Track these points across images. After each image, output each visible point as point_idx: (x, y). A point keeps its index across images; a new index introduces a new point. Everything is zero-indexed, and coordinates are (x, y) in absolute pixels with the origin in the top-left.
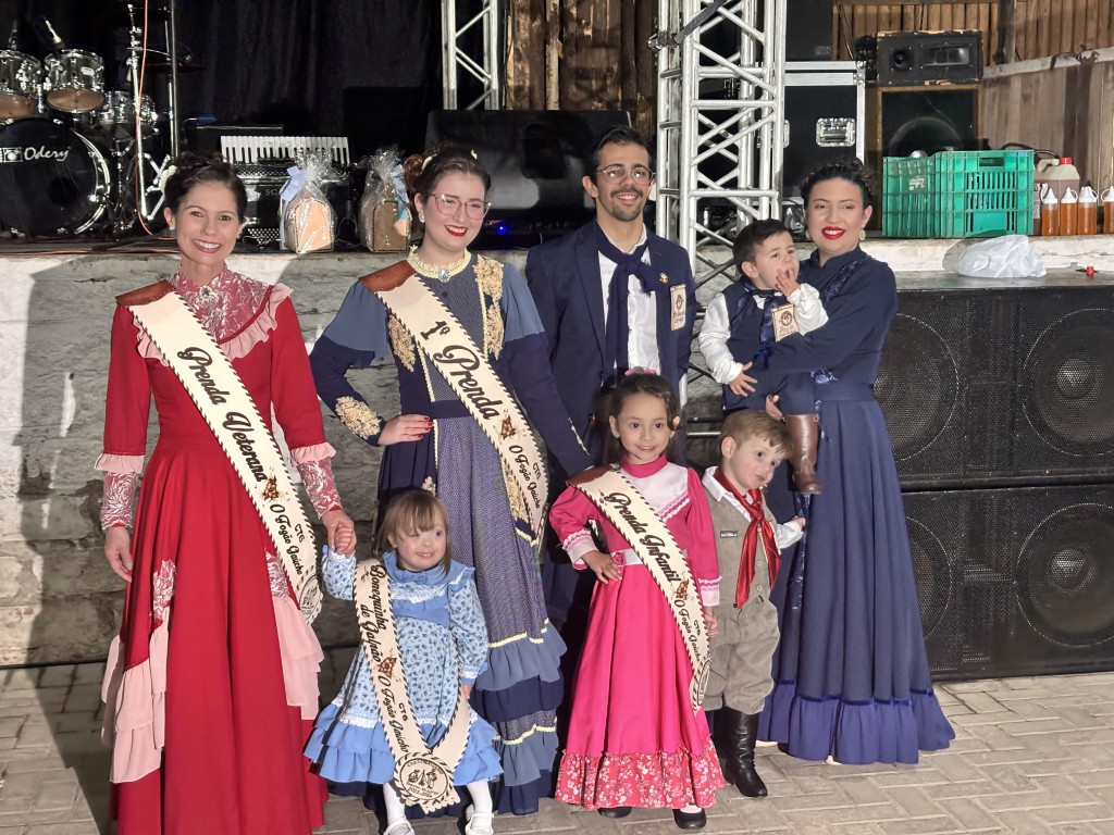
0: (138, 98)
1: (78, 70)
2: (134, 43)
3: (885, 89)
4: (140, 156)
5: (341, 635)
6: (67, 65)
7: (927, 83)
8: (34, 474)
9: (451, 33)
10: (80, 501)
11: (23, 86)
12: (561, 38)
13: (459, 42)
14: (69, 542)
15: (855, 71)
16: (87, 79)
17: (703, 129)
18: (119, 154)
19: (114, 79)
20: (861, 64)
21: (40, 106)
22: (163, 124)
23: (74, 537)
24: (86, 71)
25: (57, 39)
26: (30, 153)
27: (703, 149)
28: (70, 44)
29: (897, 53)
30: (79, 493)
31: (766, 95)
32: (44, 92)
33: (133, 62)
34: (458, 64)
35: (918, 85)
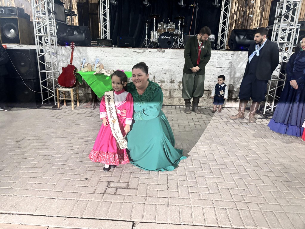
0: (179, 30)
2: (180, 22)
3: (302, 30)
4: (179, 38)
5: (211, 106)
6: (171, 25)
8: (172, 80)
9: (221, 21)
10: (178, 84)
11: (165, 28)
12: (235, 23)
13: (223, 23)
14: (176, 90)
16: (173, 27)
18: (175, 38)
19: (177, 27)
20: (300, 24)
21: (167, 31)
22: (181, 34)
23: (177, 89)
24: (173, 26)
25: (170, 21)
30: (178, 83)
32: (168, 29)
33: (179, 24)
34: (222, 27)
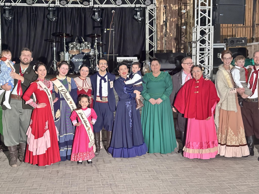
0: (96, 50)
1: (87, 45)
2: (96, 41)
3: (230, 47)
6: (85, 45)
7: (237, 46)
11: (78, 48)
15: (224, 45)
17: (200, 56)
18: (92, 60)
19: (93, 47)
20: (225, 44)
21: (81, 52)
25: (83, 40)
26: (80, 60)
27: (200, 59)
28: (85, 41)
29: (231, 41)
31: (210, 50)
32: (82, 50)
33: (96, 44)
35: (235, 47)
